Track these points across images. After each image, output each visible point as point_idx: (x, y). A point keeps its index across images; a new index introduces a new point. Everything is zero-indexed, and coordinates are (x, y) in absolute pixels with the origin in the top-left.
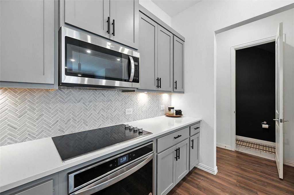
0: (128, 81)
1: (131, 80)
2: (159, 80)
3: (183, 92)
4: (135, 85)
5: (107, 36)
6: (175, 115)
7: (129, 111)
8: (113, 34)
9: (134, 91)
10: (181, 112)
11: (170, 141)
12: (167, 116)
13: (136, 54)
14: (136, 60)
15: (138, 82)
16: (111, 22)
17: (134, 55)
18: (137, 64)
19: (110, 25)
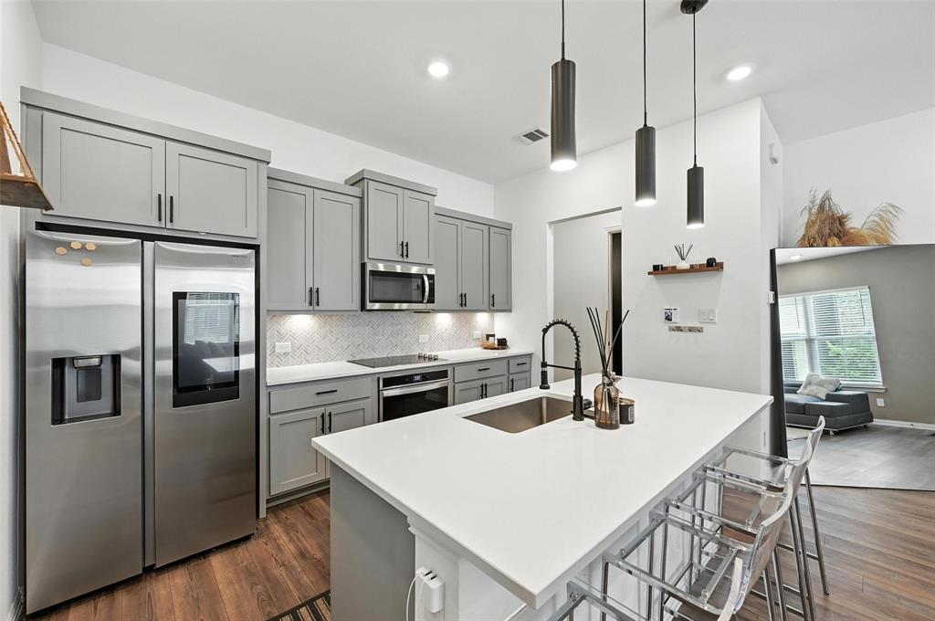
0: (422, 302)
1: (425, 301)
2: (463, 297)
3: (510, 311)
4: (430, 306)
5: (401, 259)
6: (496, 346)
7: (424, 338)
8: (407, 256)
9: (429, 312)
10: (506, 342)
11: (472, 372)
12: (485, 348)
13: (431, 271)
14: (431, 277)
15: (433, 302)
16: (405, 244)
17: (429, 273)
18: (431, 281)
19: (404, 249)
